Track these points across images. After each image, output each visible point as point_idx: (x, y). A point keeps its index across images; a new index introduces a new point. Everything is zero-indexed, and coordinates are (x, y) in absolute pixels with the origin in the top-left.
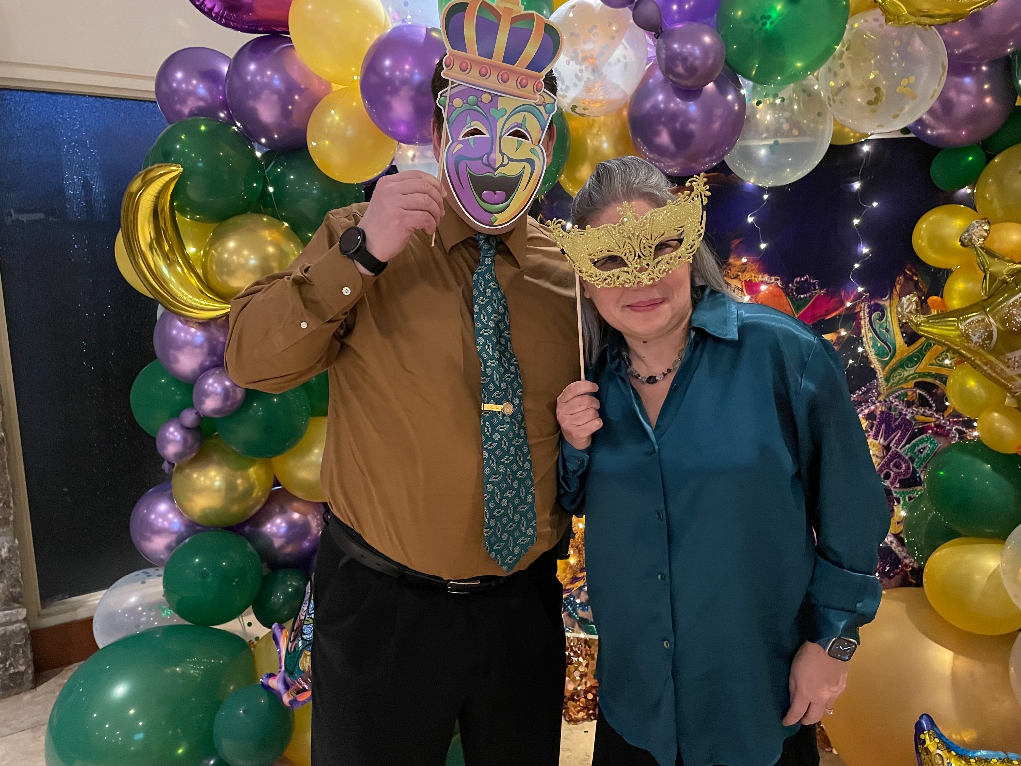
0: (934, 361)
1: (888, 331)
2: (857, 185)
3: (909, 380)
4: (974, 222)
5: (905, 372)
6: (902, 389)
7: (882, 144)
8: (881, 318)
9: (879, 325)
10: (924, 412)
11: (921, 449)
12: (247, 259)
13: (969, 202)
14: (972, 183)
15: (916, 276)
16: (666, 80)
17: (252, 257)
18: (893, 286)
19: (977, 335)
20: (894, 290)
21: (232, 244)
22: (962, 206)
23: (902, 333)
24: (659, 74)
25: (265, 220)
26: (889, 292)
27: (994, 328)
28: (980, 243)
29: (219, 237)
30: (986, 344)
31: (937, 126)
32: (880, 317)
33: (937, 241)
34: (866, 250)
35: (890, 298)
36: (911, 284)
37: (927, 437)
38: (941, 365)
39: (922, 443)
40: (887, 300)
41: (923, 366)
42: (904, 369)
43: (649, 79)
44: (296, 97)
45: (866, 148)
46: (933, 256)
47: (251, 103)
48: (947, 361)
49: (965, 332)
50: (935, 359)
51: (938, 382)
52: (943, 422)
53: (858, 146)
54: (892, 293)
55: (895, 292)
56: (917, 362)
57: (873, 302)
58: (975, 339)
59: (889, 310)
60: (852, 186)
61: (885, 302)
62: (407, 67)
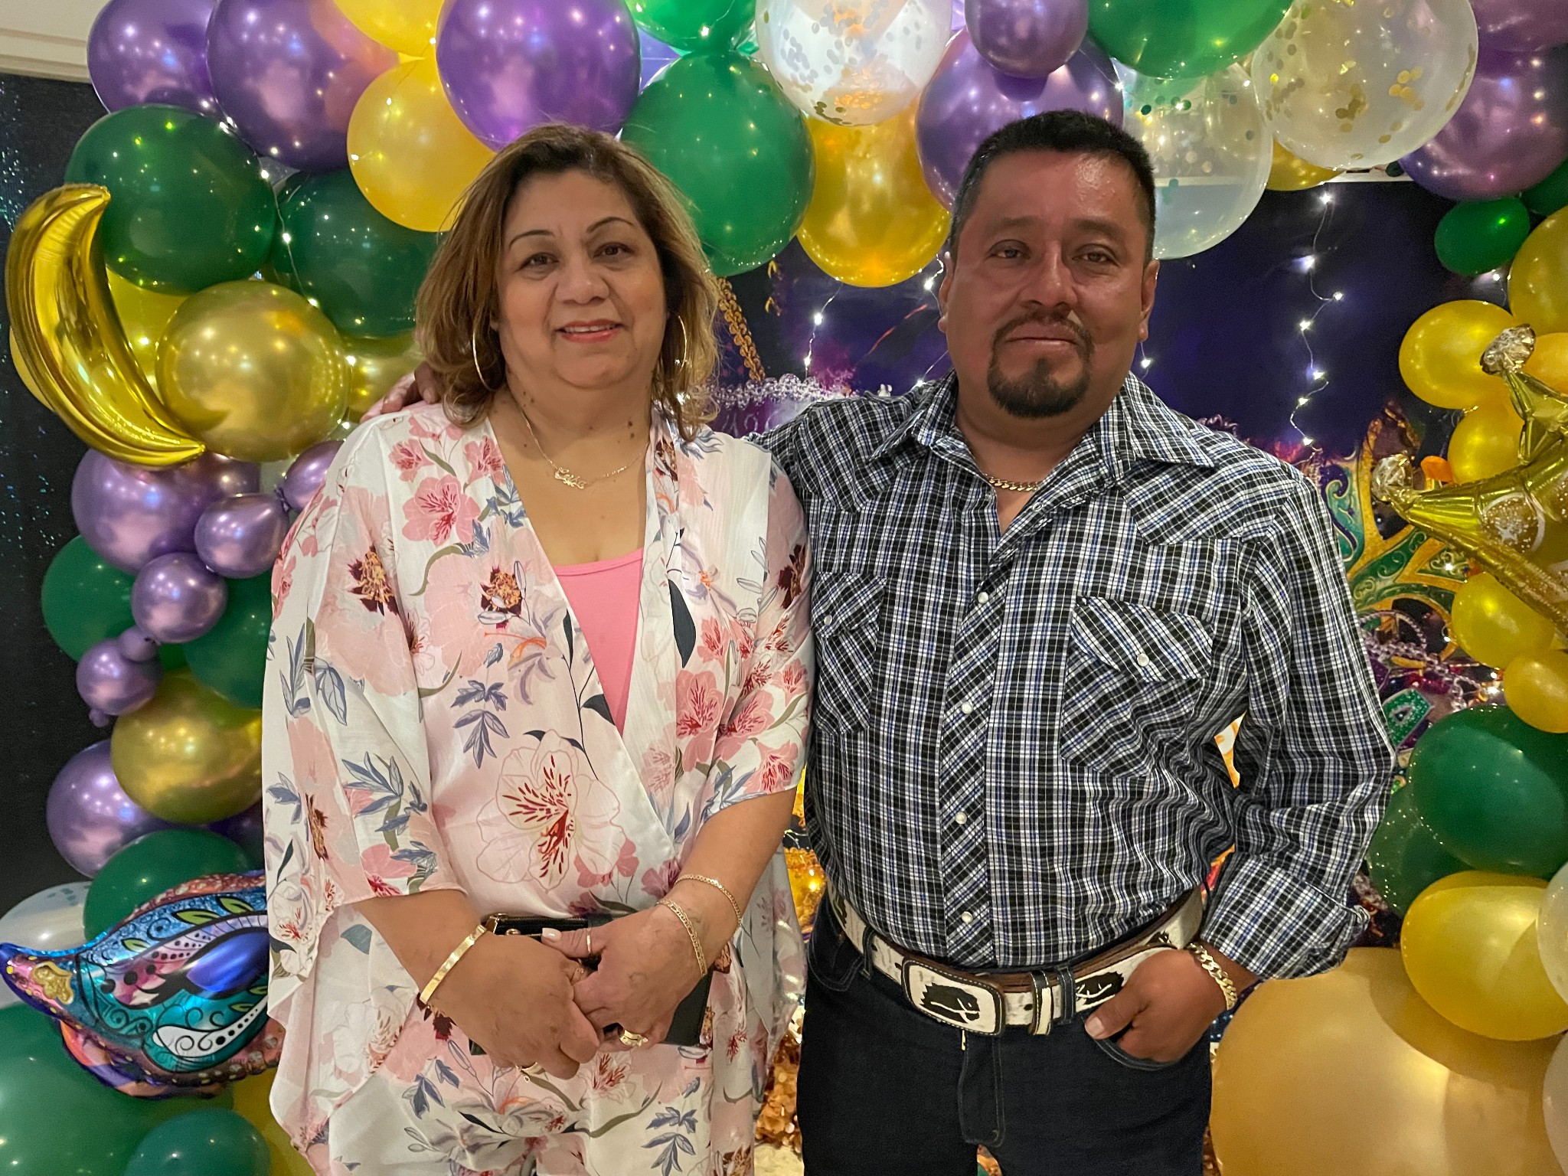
0: (1427, 566)
1: (1351, 513)
2: (1308, 263)
3: (1384, 597)
4: (1507, 331)
5: (1378, 583)
6: (1372, 611)
7: (1354, 193)
8: (1341, 491)
9: (1337, 503)
10: (1407, 651)
11: (1402, 713)
12: (236, 359)
13: (1499, 297)
14: (1504, 262)
15: (1403, 420)
16: (985, 61)
17: (245, 357)
18: (1363, 437)
19: (1510, 528)
20: (1365, 444)
21: (208, 333)
22: (1485, 303)
23: (1376, 517)
24: (971, 52)
25: (274, 293)
26: (1356, 447)
27: (1541, 517)
28: (1517, 366)
29: (186, 319)
30: (1525, 544)
31: (1451, 162)
32: (1340, 489)
33: (1443, 363)
34: (1318, 375)
35: (1358, 457)
36: (1394, 434)
37: (1411, 694)
38: (1439, 573)
39: (1401, 703)
40: (1352, 460)
41: (1409, 573)
42: (1376, 576)
43: (955, 60)
44: (331, 75)
45: (1326, 198)
46: (1435, 387)
47: (249, 83)
48: (1449, 567)
49: (1489, 521)
50: (1430, 561)
51: (1433, 602)
52: (1439, 668)
53: (1314, 194)
54: (1361, 447)
55: (1366, 448)
56: (1399, 566)
57: (1328, 464)
58: (1506, 534)
59: (1355, 477)
60: (1300, 264)
61: (1349, 464)
62: (519, 21)
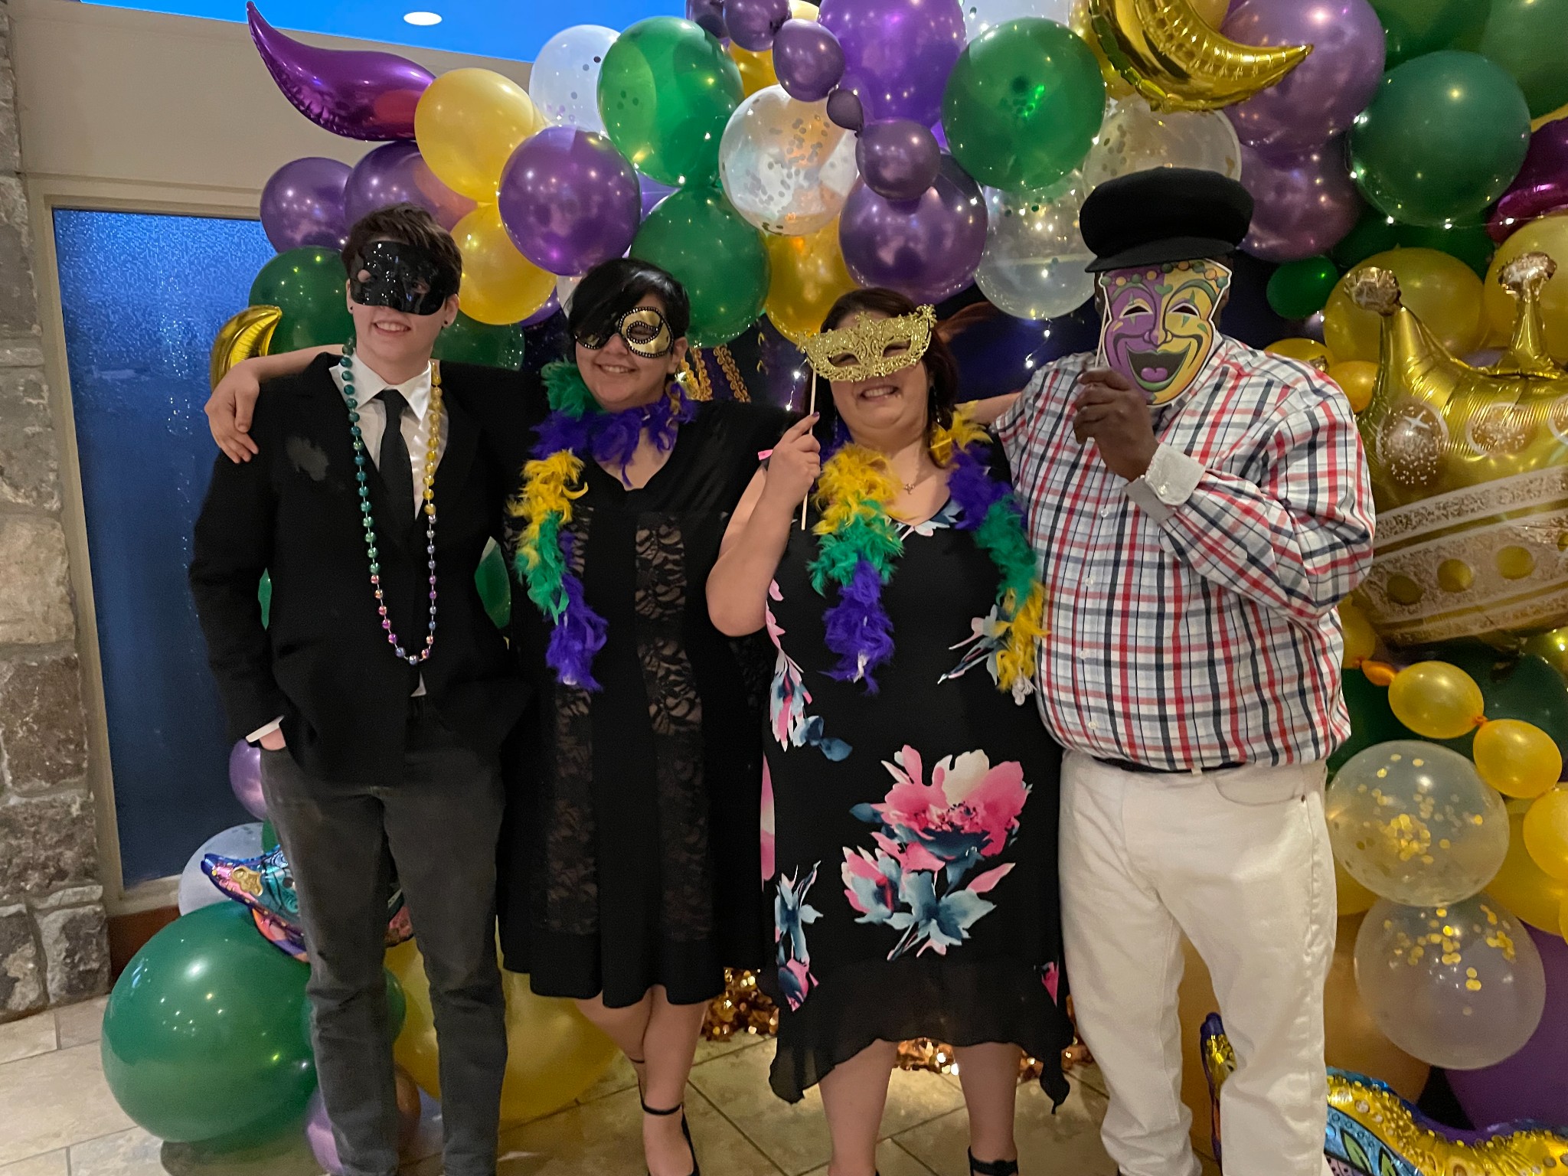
14: (1325, 307)
22: (1307, 340)
31: (1265, 236)
62: (554, 180)
